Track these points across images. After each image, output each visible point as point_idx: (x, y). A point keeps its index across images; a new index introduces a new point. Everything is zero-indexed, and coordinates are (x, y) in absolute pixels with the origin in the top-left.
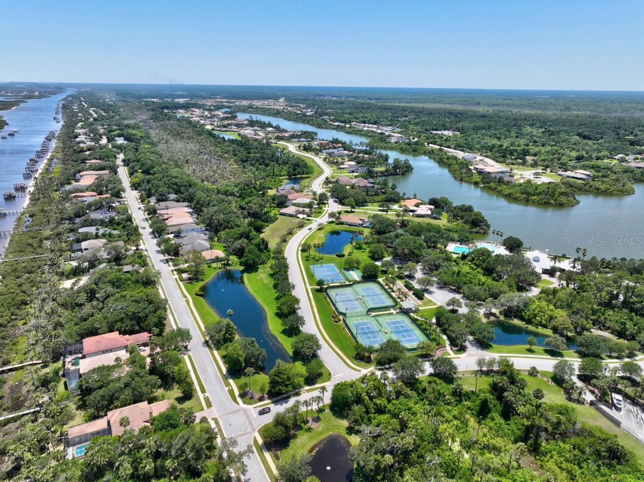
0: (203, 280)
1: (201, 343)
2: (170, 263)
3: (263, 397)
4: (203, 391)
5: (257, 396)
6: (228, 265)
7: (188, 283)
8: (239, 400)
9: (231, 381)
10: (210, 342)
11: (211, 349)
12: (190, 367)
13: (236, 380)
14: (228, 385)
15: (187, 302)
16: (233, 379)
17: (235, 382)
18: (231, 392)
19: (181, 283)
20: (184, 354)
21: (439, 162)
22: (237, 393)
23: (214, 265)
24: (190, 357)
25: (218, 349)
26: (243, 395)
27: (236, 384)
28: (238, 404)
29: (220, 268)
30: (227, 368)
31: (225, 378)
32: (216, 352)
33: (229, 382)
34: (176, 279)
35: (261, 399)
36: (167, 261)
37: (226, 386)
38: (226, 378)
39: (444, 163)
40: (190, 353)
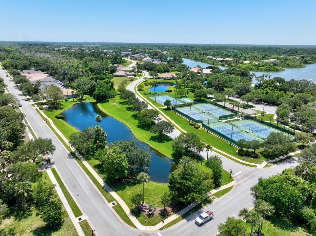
0: (62, 109)
1: (66, 156)
2: (31, 100)
3: (165, 210)
4: (77, 213)
5: (158, 211)
6: (82, 99)
7: (48, 111)
8: (133, 219)
9: (113, 194)
10: (77, 154)
11: (79, 160)
12: (54, 181)
13: (120, 192)
14: (111, 199)
15: (48, 123)
16: (116, 191)
17: (118, 194)
18: (118, 209)
19: (41, 112)
20: (47, 168)
21: (195, 60)
22: (127, 210)
23: (70, 100)
24: (54, 171)
25: (87, 159)
26: (137, 212)
27: (121, 197)
28: (135, 227)
29: (76, 102)
30: (103, 179)
31: (105, 191)
32: (85, 163)
33: (111, 196)
34: (36, 109)
35: (164, 215)
36: (28, 99)
37: (109, 202)
38: (107, 192)
39: (198, 59)
40: (54, 166)
